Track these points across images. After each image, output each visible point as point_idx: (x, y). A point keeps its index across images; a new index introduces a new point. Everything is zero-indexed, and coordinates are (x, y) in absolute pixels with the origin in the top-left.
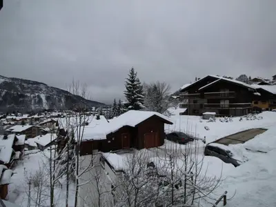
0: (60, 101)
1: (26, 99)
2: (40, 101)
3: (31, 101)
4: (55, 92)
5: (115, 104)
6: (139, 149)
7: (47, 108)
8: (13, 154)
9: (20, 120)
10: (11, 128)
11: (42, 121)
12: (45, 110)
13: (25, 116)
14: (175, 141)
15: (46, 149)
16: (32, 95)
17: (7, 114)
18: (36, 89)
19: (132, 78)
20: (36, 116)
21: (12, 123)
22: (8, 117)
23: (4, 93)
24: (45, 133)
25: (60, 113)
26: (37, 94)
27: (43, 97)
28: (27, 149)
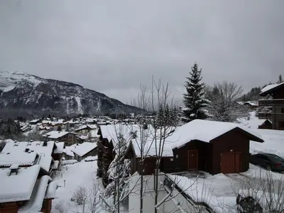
0: (95, 105)
1: (62, 102)
2: (75, 105)
3: (66, 104)
4: (90, 95)
5: (161, 111)
6: (213, 173)
7: (82, 114)
8: (52, 163)
9: (56, 125)
10: (48, 134)
11: (78, 127)
12: (80, 115)
13: (61, 121)
14: (264, 166)
15: (83, 161)
16: (67, 98)
17: (43, 119)
18: (71, 92)
19: (195, 77)
20: (71, 122)
21: (48, 128)
22: (44, 122)
23: (40, 95)
24: (82, 141)
25: (96, 120)
26: (72, 97)
27: (78, 100)
28: (64, 158)
